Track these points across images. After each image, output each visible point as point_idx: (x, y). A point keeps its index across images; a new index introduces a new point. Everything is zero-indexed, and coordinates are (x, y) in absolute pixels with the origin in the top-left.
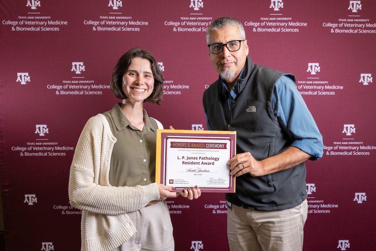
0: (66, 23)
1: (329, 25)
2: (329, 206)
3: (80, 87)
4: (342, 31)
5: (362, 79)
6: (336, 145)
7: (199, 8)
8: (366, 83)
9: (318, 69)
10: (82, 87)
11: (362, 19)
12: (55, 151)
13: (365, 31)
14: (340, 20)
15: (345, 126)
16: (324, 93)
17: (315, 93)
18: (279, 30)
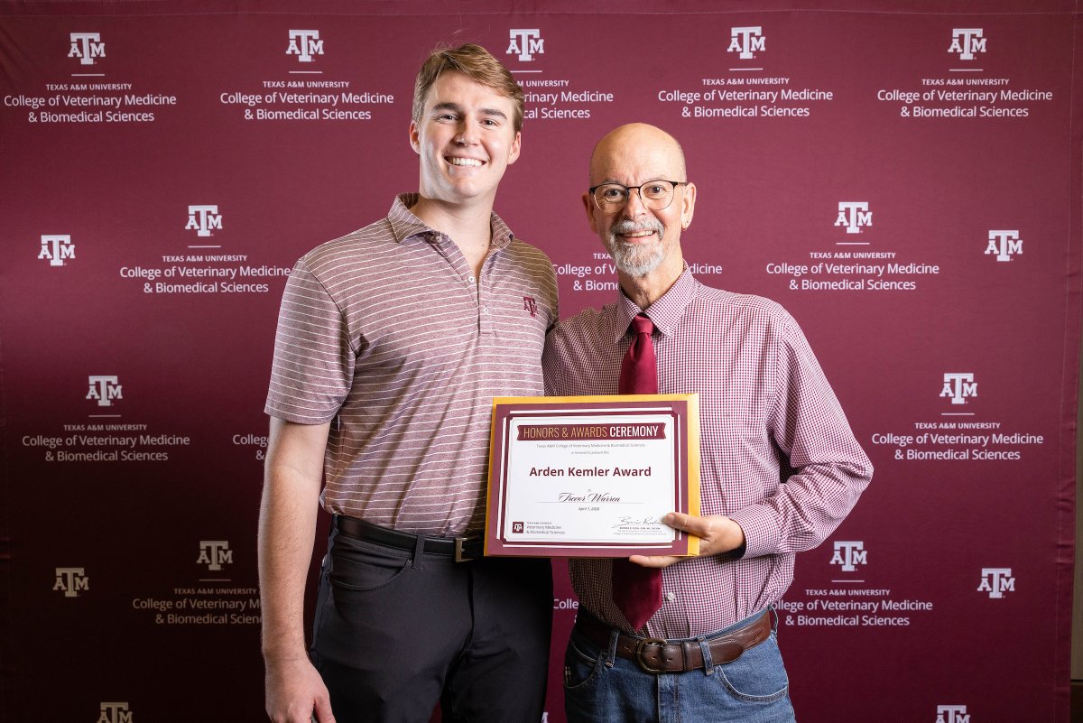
0: (172, 100)
1: (896, 95)
2: (907, 605)
3: (207, 272)
4: (932, 113)
5: (992, 246)
6: (922, 432)
7: (533, 56)
8: (1003, 257)
9: (867, 219)
10: (215, 272)
11: (989, 77)
12: (141, 448)
13: (997, 112)
14: (926, 82)
15: (948, 377)
16: (884, 286)
17: (860, 286)
18: (753, 112)
